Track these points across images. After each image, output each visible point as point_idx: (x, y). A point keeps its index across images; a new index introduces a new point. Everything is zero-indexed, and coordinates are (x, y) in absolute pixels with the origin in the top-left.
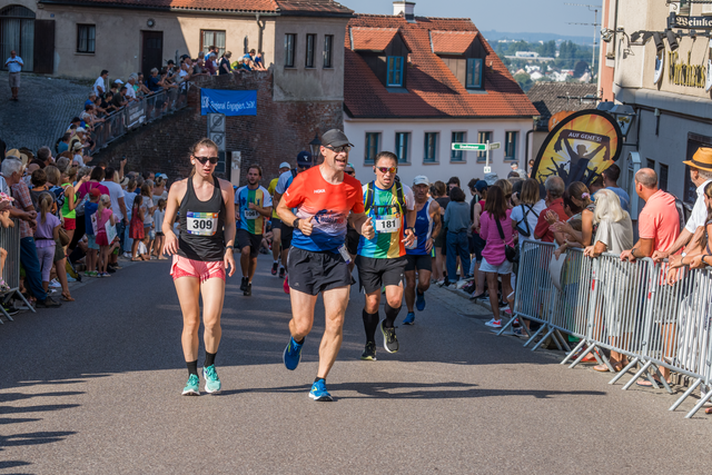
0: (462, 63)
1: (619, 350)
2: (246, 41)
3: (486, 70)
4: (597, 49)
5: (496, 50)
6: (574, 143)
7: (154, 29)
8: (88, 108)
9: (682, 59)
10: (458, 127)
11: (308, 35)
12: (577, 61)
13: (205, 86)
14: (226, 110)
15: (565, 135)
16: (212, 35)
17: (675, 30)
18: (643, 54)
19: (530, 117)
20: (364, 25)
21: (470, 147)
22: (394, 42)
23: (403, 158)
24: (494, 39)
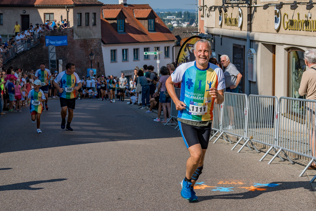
0: (147, 21)
2: (62, 17)
3: (155, 24)
4: (197, 14)
5: (159, 16)
7: (26, 14)
9: (229, 16)
10: (146, 46)
11: (86, 13)
12: (191, 19)
13: (47, 35)
14: (55, 44)
16: (48, 15)
17: (226, 5)
18: (215, 14)
19: (174, 41)
20: (107, 8)
21: (151, 53)
22: (119, 14)
23: (125, 59)
24: (158, 12)
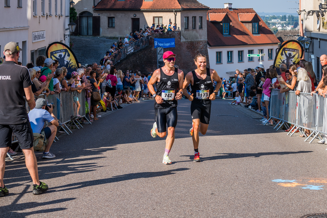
0: (251, 24)
1: (308, 129)
2: (170, 20)
3: (259, 27)
4: (298, 18)
5: (262, 18)
6: (287, 52)
7: (136, 17)
8: (112, 47)
9: (326, 20)
10: (251, 48)
11: (193, 17)
12: (295, 22)
13: (155, 38)
14: (164, 46)
15: (284, 50)
16: (157, 18)
18: (313, 18)
19: (277, 43)
20: (213, 12)
21: (255, 55)
22: (225, 18)
23: (230, 60)
24: (263, 15)
